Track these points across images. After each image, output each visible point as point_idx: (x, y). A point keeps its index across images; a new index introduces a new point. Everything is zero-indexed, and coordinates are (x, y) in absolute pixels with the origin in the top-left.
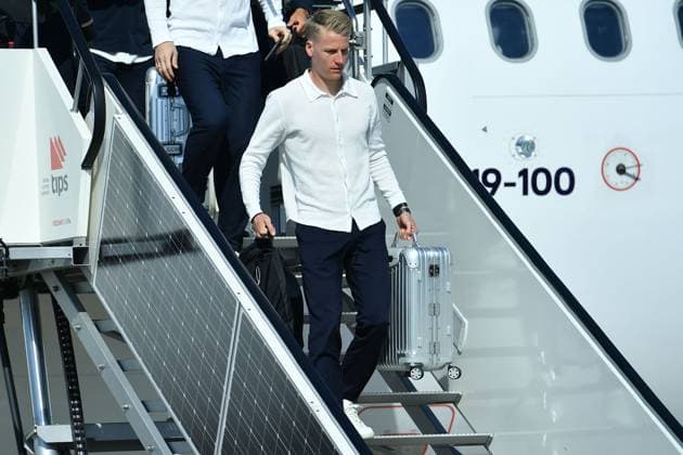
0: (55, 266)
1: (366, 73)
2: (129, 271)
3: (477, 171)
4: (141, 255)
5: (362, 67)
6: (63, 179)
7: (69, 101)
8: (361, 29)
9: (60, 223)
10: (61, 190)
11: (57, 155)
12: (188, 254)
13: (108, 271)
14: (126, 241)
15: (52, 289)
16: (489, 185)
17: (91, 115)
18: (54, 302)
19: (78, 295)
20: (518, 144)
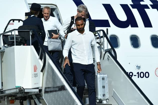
0: (35, 93)
1: (103, 51)
2: (51, 94)
3: (128, 72)
4: (54, 91)
5: (102, 50)
6: (37, 74)
7: (38, 57)
8: (102, 41)
9: (36, 84)
10: (36, 77)
11: (35, 69)
12: (64, 91)
13: (46, 94)
14: (50, 88)
15: (34, 98)
16: (131, 76)
17: (43, 60)
18: (35, 101)
19: (40, 100)
20: (137, 67)
